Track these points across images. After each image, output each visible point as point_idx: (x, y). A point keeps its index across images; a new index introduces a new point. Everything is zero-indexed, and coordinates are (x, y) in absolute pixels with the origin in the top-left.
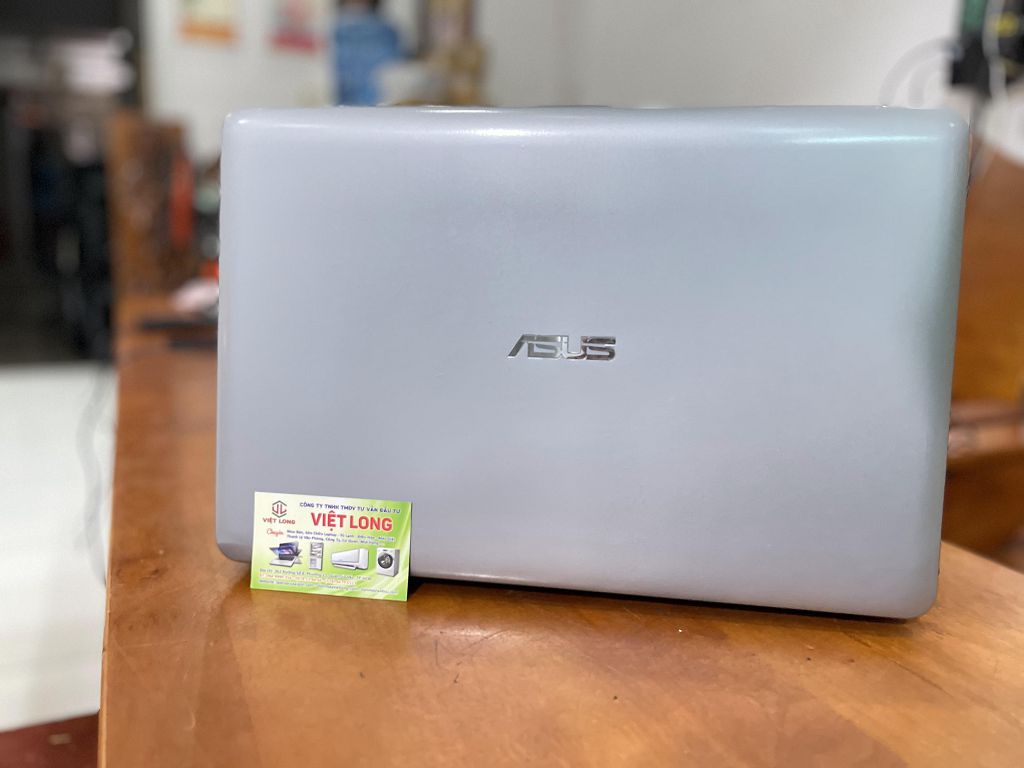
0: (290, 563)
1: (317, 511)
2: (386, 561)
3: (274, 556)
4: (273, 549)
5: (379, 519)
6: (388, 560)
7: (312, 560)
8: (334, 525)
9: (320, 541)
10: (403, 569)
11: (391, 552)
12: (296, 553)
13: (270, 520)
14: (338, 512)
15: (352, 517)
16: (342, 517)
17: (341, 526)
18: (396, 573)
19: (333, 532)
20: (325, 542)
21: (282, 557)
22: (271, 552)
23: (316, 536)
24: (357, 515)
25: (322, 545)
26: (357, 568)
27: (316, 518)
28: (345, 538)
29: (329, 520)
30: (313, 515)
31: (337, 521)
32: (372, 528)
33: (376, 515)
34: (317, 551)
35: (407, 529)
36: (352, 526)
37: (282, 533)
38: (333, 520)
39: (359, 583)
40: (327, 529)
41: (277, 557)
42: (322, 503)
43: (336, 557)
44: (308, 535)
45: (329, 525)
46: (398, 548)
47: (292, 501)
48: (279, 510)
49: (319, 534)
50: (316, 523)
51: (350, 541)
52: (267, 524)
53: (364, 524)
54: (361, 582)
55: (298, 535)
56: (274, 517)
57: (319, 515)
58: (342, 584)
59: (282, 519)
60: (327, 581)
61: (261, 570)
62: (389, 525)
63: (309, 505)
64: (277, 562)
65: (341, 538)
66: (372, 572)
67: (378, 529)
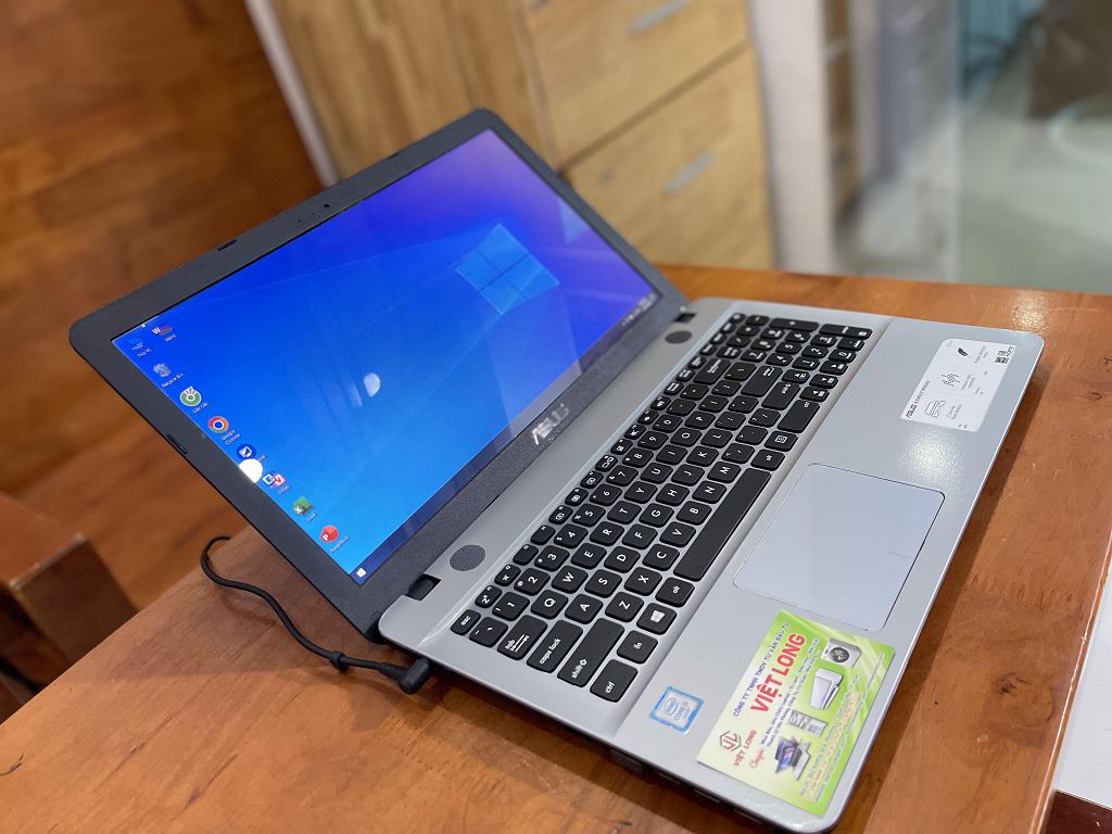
0: (804, 757)
1: (750, 701)
2: (840, 654)
3: (788, 771)
4: (779, 769)
5: (788, 645)
7: (810, 730)
8: (776, 691)
9: (789, 713)
10: (854, 640)
11: (830, 647)
12: (795, 745)
13: (739, 757)
14: (761, 680)
15: (773, 670)
16: (769, 679)
17: (780, 684)
18: (857, 649)
19: (784, 697)
20: (792, 708)
21: (794, 763)
22: (782, 774)
23: (781, 714)
24: (773, 663)
25: (795, 713)
26: (838, 685)
27: (758, 705)
28: (796, 685)
29: (767, 693)
30: (753, 708)
31: (770, 685)
32: (795, 656)
33: (781, 646)
34: (801, 721)
35: (809, 623)
36: (785, 673)
37: (762, 752)
38: (770, 689)
39: (857, 689)
40: (776, 699)
41: (791, 768)
42: (744, 692)
43: (816, 699)
44: (778, 721)
45: (774, 695)
46: (828, 639)
47: (726, 723)
48: (730, 742)
49: (780, 710)
50: (765, 708)
51: (803, 681)
52: (742, 763)
53: (787, 661)
54: (857, 686)
55: (772, 733)
56: (737, 751)
57: (757, 700)
58: (854, 706)
59: (743, 743)
60: (844, 722)
61: (802, 793)
62: (798, 639)
63: (740, 707)
64: (798, 770)
65: (794, 690)
66: (848, 672)
67: (798, 649)
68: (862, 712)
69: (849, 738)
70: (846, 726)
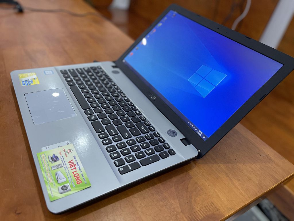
0: (51, 161)
1: (74, 161)
2: (64, 189)
4: (54, 154)
5: (80, 179)
6: (65, 188)
7: (55, 166)
8: (71, 167)
9: (63, 166)
10: (64, 195)
11: (69, 188)
12: (55, 161)
13: (64, 150)
14: (77, 167)
15: (77, 171)
16: (75, 168)
17: (72, 169)
18: (61, 193)
19: (68, 168)
20: (63, 167)
21: (52, 158)
23: (64, 164)
24: (79, 172)
25: (62, 167)
26: (58, 180)
27: (71, 162)
28: (68, 172)
30: (72, 160)
31: (74, 167)
32: (75, 178)
33: (81, 178)
34: (59, 167)
35: (81, 189)
36: (73, 173)
37: (61, 155)
38: (73, 166)
39: (52, 183)
40: (69, 166)
41: (52, 156)
42: (78, 161)
43: (59, 173)
44: (64, 162)
45: (71, 166)
46: (72, 189)
47: (74, 153)
48: (69, 151)
49: (66, 164)
50: (69, 162)
51: (67, 174)
53: (76, 176)
55: (63, 159)
56: (66, 151)
57: (73, 162)
58: (49, 178)
59: (66, 153)
60: (48, 173)
61: (45, 154)
62: (79, 183)
63: (75, 158)
64: (50, 157)
65: (67, 171)
66: (58, 185)
67: (76, 180)
68: (46, 179)
69: (44, 171)
70: (47, 173)
